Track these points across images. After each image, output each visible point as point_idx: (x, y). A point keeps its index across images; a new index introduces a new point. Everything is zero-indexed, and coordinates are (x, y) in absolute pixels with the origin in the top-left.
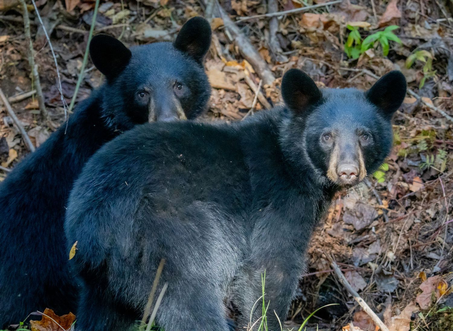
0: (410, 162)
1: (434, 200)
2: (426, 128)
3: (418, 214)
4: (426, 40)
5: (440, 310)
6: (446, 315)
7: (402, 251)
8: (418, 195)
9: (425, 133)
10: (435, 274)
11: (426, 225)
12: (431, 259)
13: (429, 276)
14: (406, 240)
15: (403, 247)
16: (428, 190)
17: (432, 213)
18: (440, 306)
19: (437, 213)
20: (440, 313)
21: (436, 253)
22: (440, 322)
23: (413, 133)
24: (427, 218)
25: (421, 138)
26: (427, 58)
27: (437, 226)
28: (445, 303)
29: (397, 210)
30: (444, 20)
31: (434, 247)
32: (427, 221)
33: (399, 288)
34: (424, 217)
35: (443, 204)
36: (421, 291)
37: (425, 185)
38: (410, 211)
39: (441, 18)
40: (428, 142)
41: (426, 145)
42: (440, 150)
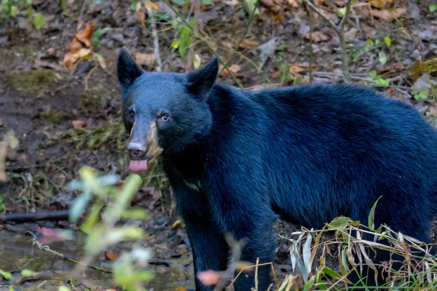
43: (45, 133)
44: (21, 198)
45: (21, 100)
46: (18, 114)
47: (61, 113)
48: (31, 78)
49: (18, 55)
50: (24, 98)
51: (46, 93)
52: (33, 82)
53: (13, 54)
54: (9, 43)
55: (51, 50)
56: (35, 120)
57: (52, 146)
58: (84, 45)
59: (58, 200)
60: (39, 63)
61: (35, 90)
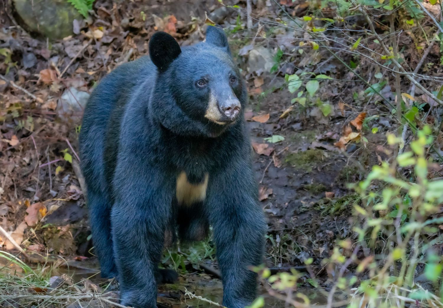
0: (8, 125)
1: (28, 151)
2: (17, 101)
3: (17, 161)
4: (5, 41)
5: (44, 226)
6: (49, 229)
7: (9, 186)
8: (16, 148)
9: (17, 105)
10: (36, 202)
11: (24, 168)
12: (29, 192)
13: (31, 203)
14: (10, 179)
15: (9, 184)
16: (23, 144)
17: (27, 160)
18: (43, 224)
19: (31, 160)
20: (44, 228)
21: (32, 188)
22: (45, 234)
23: (7, 105)
24: (24, 163)
25: (14, 109)
26: (7, 53)
27: (31, 169)
28: (46, 221)
29: (2, 159)
30: (14, 27)
31: (31, 183)
32: (24, 166)
33: (9, 213)
34: (21, 163)
35: (34, 154)
36: (27, 214)
37: (20, 141)
38: (11, 160)
39: (11, 26)
40: (19, 111)
41: (18, 113)
42: (28, 117)
43: (302, 202)
44: (271, 256)
45: (294, 174)
46: (286, 186)
47: (321, 186)
48: (305, 157)
49: (303, 137)
50: (297, 173)
51: (313, 169)
52: (306, 160)
53: (300, 137)
54: (301, 128)
55: (329, 134)
56: (300, 191)
57: (304, 212)
58: (355, 129)
59: (299, 257)
60: (315, 144)
61: (307, 167)
